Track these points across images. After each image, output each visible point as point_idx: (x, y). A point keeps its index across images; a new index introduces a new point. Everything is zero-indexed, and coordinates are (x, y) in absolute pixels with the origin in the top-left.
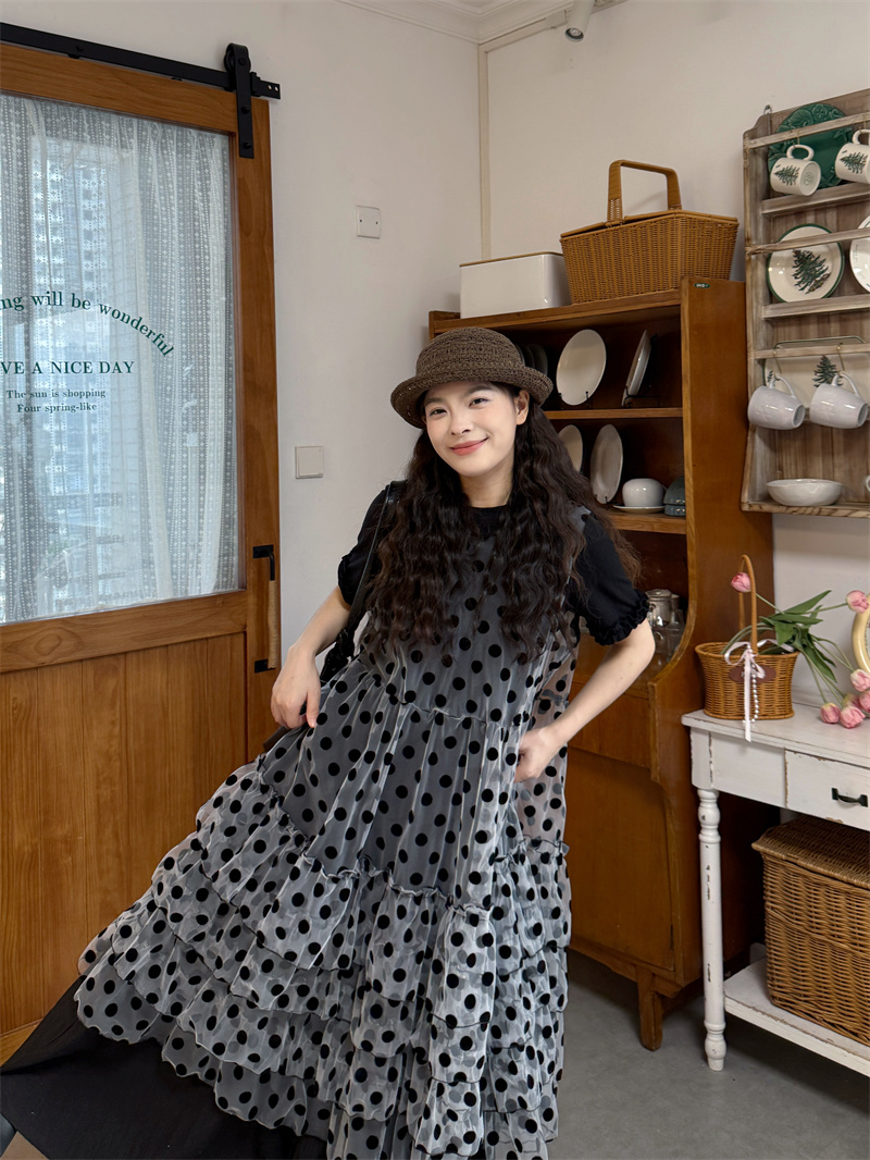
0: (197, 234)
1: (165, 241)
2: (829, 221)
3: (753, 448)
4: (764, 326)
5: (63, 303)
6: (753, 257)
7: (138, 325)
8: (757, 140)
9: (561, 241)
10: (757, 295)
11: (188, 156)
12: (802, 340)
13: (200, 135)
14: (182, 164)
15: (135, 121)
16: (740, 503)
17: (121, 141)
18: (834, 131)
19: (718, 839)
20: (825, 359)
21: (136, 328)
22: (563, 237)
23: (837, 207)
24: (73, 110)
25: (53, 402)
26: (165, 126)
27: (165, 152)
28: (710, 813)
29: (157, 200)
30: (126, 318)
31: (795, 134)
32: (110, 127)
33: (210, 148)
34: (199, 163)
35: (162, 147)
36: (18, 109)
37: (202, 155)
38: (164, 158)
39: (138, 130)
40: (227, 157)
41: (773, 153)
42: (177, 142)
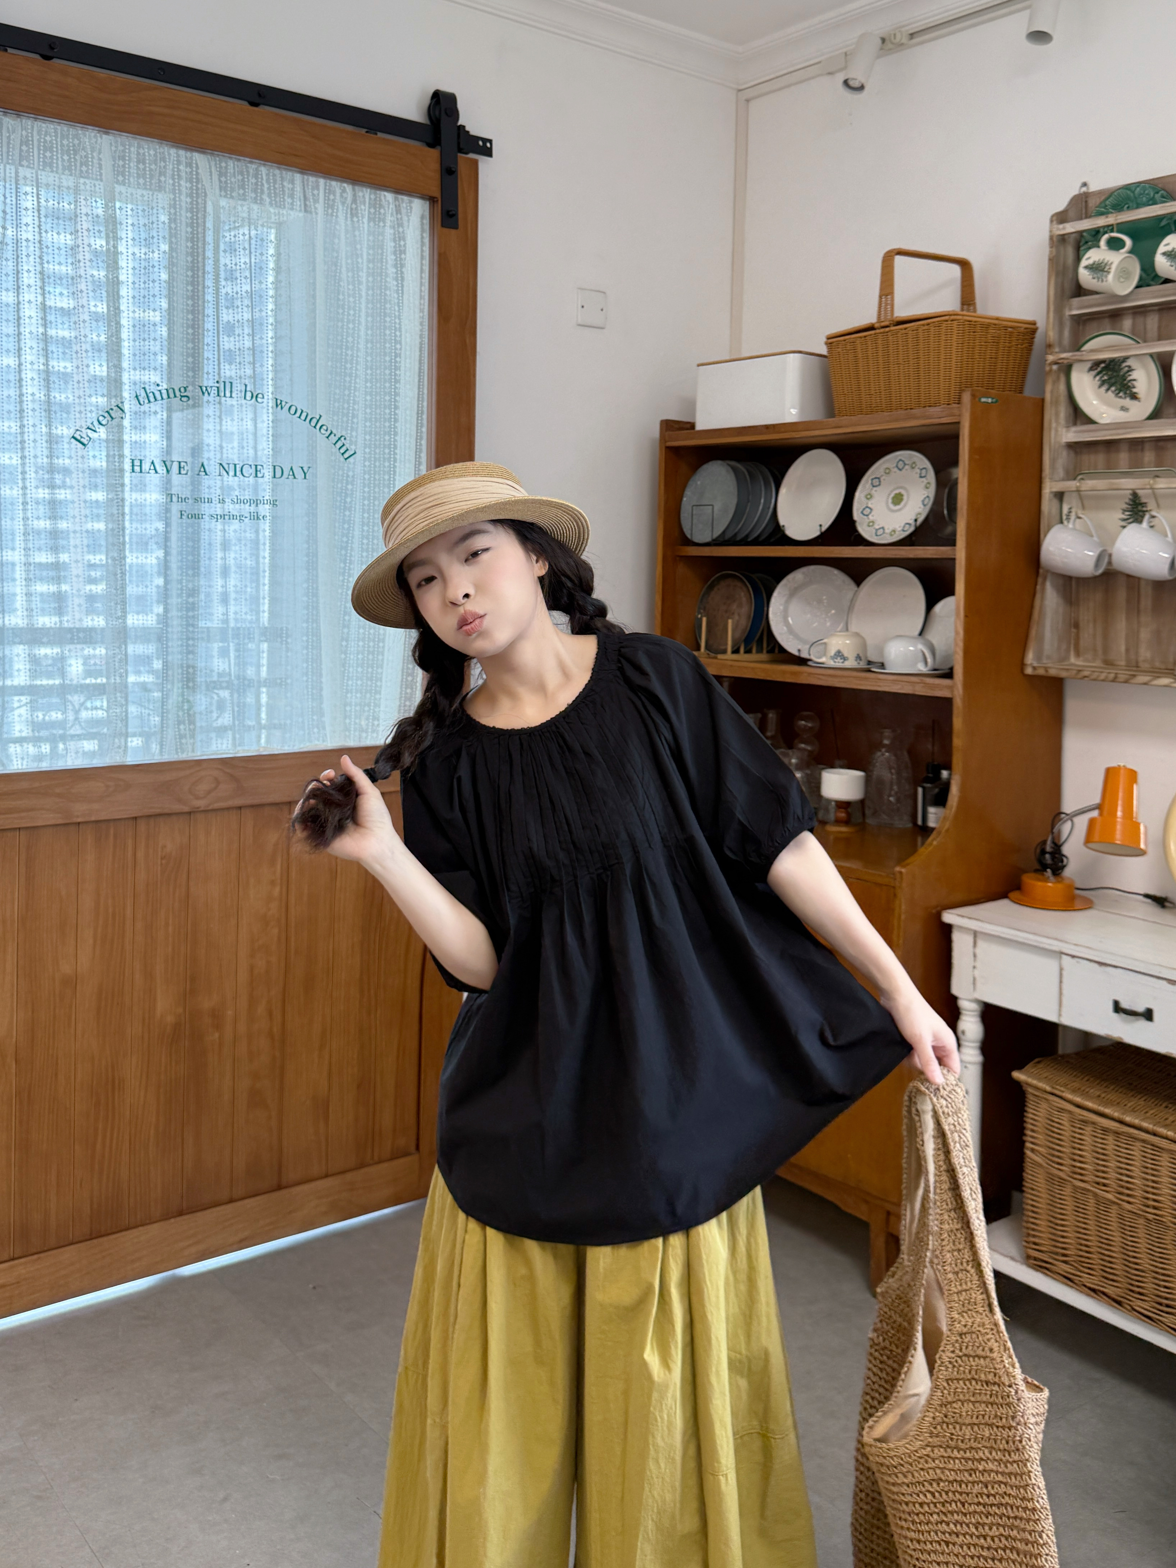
0: (388, 319)
1: (351, 326)
2: (1149, 327)
3: (1043, 598)
4: (1065, 453)
5: (234, 395)
6: (1055, 367)
7: (315, 423)
8: (1069, 225)
9: (826, 343)
10: (1057, 415)
11: (381, 224)
12: (1110, 469)
13: (396, 199)
14: (373, 235)
15: (322, 181)
16: (1023, 665)
17: (305, 205)
18: (1160, 218)
19: (980, 1059)
20: (1135, 495)
21: (315, 427)
22: (828, 338)
23: (1159, 310)
24: (252, 167)
25: (218, 509)
26: (357, 188)
27: (355, 219)
28: (971, 1029)
29: (344, 276)
30: (304, 415)
31: (1111, 220)
32: (293, 189)
33: (408, 216)
34: (394, 234)
35: (351, 214)
36: (189, 165)
37: (398, 224)
38: (353, 227)
39: (325, 193)
40: (427, 227)
41: (1087, 242)
42: (370, 208)
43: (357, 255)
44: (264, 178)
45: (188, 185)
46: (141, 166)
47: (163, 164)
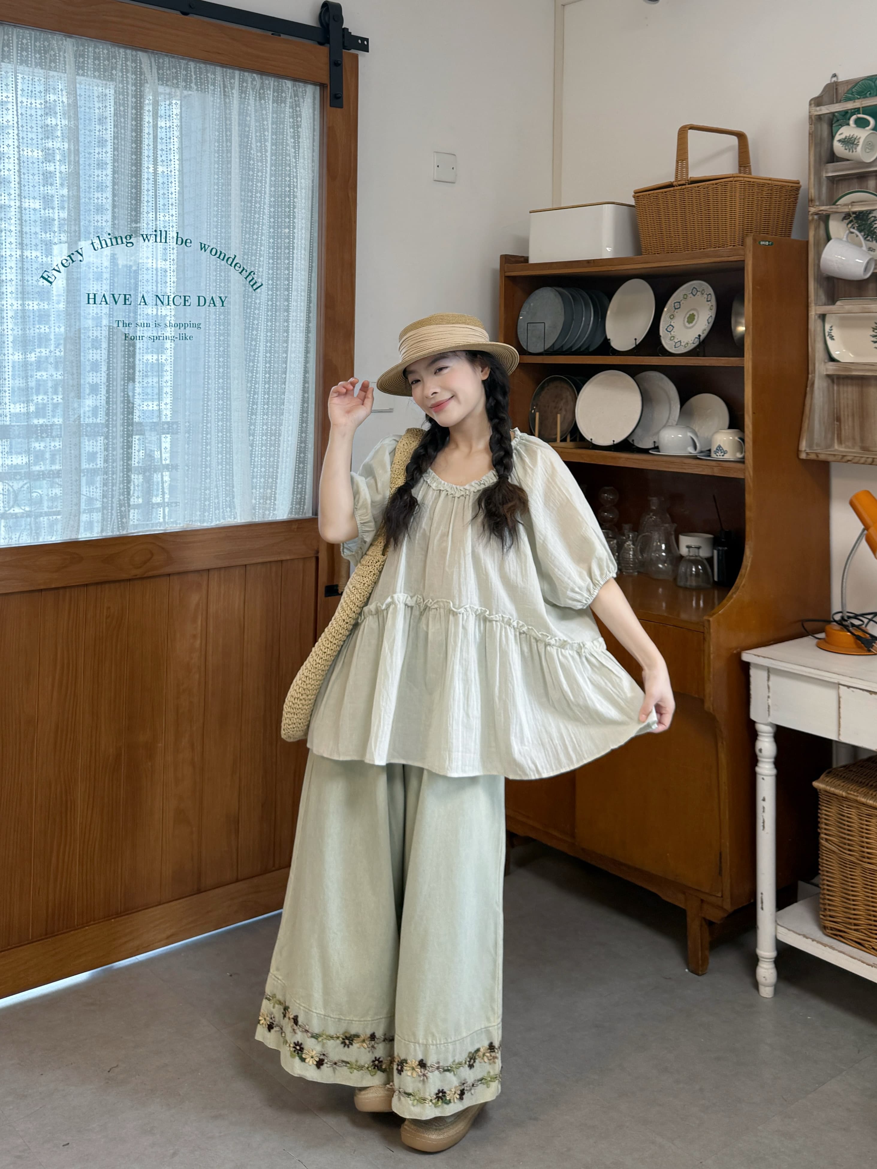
1: (259, 184)
3: (812, 398)
4: (825, 283)
5: (168, 241)
6: (816, 217)
7: (232, 262)
8: (823, 108)
9: (634, 197)
11: (283, 105)
12: (862, 297)
13: (294, 85)
14: (276, 113)
15: (237, 73)
16: (798, 451)
17: (225, 91)
19: (774, 772)
21: (231, 265)
22: (636, 193)
24: (183, 63)
26: (264, 77)
27: (263, 102)
28: (766, 746)
29: (253, 146)
30: (222, 255)
31: (857, 104)
32: (215, 79)
33: (303, 98)
34: (293, 112)
35: (260, 97)
36: (134, 61)
37: (296, 105)
38: (261, 107)
39: (240, 81)
40: (317, 106)
41: (838, 121)
42: (274, 92)
43: (264, 129)
44: (193, 70)
45: (134, 77)
46: (97, 62)
47: (114, 61)
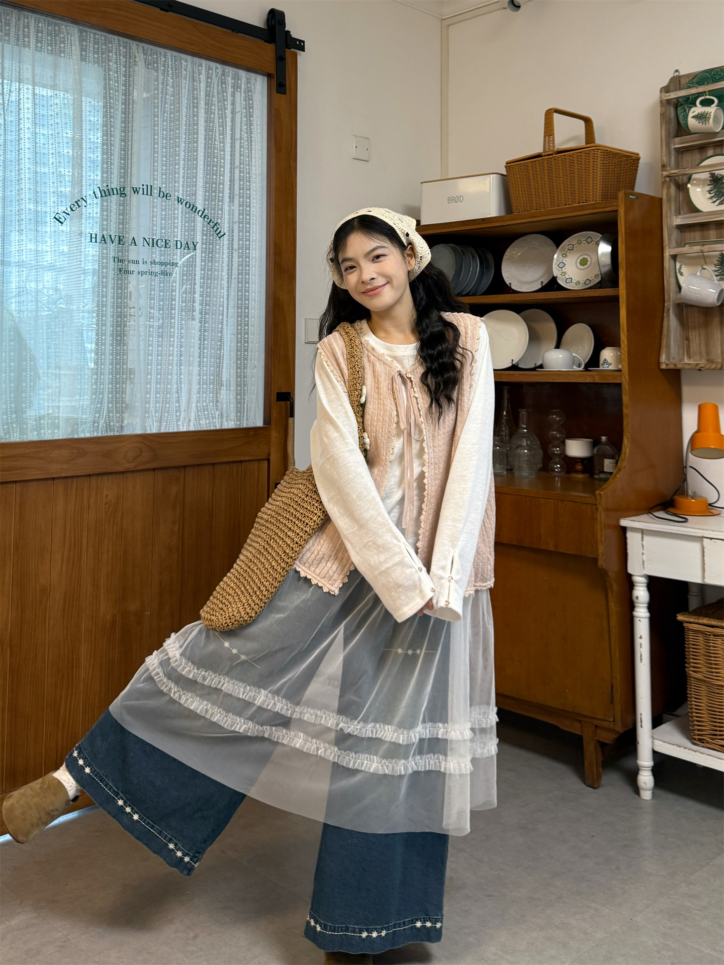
3: (669, 321)
4: (675, 232)
5: (153, 194)
6: (668, 179)
7: (202, 214)
8: (671, 94)
9: (506, 166)
10: (670, 208)
11: (239, 90)
12: (706, 240)
13: (247, 75)
15: (204, 62)
16: (659, 363)
19: (648, 615)
24: (163, 51)
25: (143, 268)
26: (225, 66)
27: (224, 86)
28: (641, 594)
30: (196, 208)
32: (187, 65)
33: (255, 86)
34: (246, 96)
35: (221, 82)
37: (248, 90)
38: (223, 91)
39: (206, 69)
40: (266, 92)
42: (232, 79)
44: (170, 57)
45: (124, 60)
46: (96, 46)
47: (110, 45)
